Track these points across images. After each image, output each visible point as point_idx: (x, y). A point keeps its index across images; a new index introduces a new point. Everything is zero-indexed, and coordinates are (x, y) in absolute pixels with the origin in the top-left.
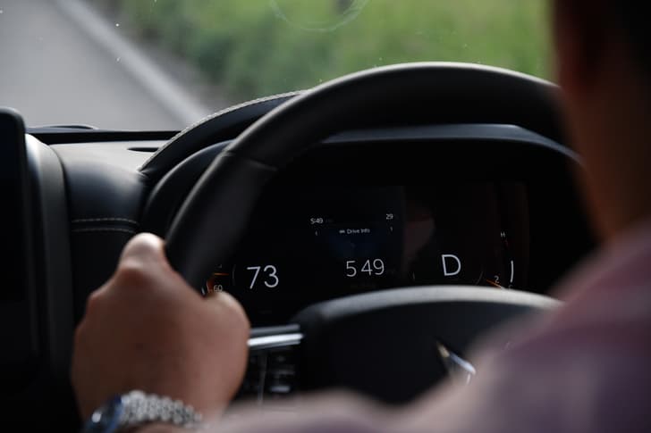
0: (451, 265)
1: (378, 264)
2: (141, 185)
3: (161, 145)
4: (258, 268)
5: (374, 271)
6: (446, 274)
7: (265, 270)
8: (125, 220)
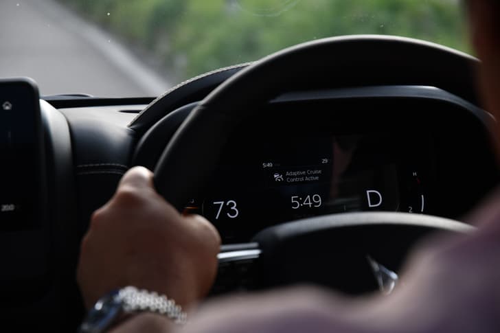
0: (375, 199)
1: (317, 199)
2: (130, 137)
3: (143, 108)
4: (222, 203)
5: (314, 204)
6: (370, 206)
7: (228, 204)
8: (118, 165)
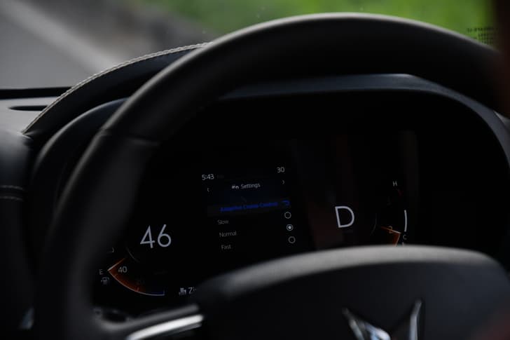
2: (25, 148)
3: (49, 102)
6: (340, 226)
8: (11, 187)
